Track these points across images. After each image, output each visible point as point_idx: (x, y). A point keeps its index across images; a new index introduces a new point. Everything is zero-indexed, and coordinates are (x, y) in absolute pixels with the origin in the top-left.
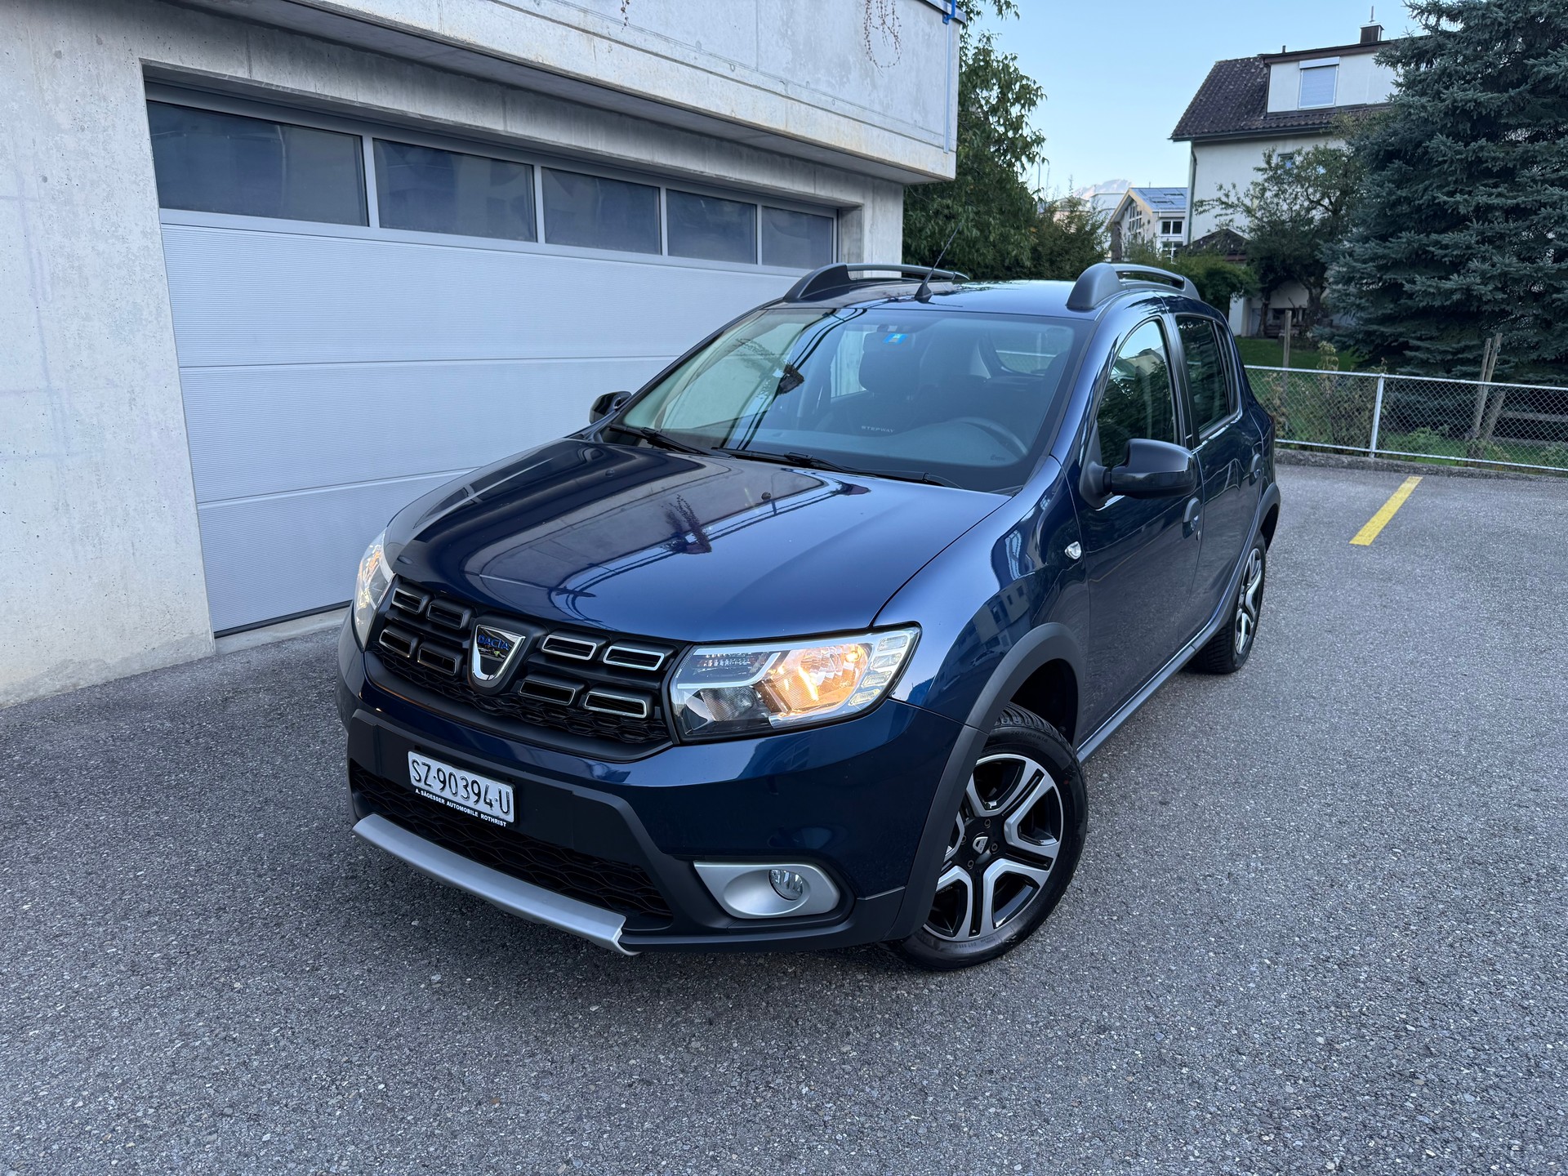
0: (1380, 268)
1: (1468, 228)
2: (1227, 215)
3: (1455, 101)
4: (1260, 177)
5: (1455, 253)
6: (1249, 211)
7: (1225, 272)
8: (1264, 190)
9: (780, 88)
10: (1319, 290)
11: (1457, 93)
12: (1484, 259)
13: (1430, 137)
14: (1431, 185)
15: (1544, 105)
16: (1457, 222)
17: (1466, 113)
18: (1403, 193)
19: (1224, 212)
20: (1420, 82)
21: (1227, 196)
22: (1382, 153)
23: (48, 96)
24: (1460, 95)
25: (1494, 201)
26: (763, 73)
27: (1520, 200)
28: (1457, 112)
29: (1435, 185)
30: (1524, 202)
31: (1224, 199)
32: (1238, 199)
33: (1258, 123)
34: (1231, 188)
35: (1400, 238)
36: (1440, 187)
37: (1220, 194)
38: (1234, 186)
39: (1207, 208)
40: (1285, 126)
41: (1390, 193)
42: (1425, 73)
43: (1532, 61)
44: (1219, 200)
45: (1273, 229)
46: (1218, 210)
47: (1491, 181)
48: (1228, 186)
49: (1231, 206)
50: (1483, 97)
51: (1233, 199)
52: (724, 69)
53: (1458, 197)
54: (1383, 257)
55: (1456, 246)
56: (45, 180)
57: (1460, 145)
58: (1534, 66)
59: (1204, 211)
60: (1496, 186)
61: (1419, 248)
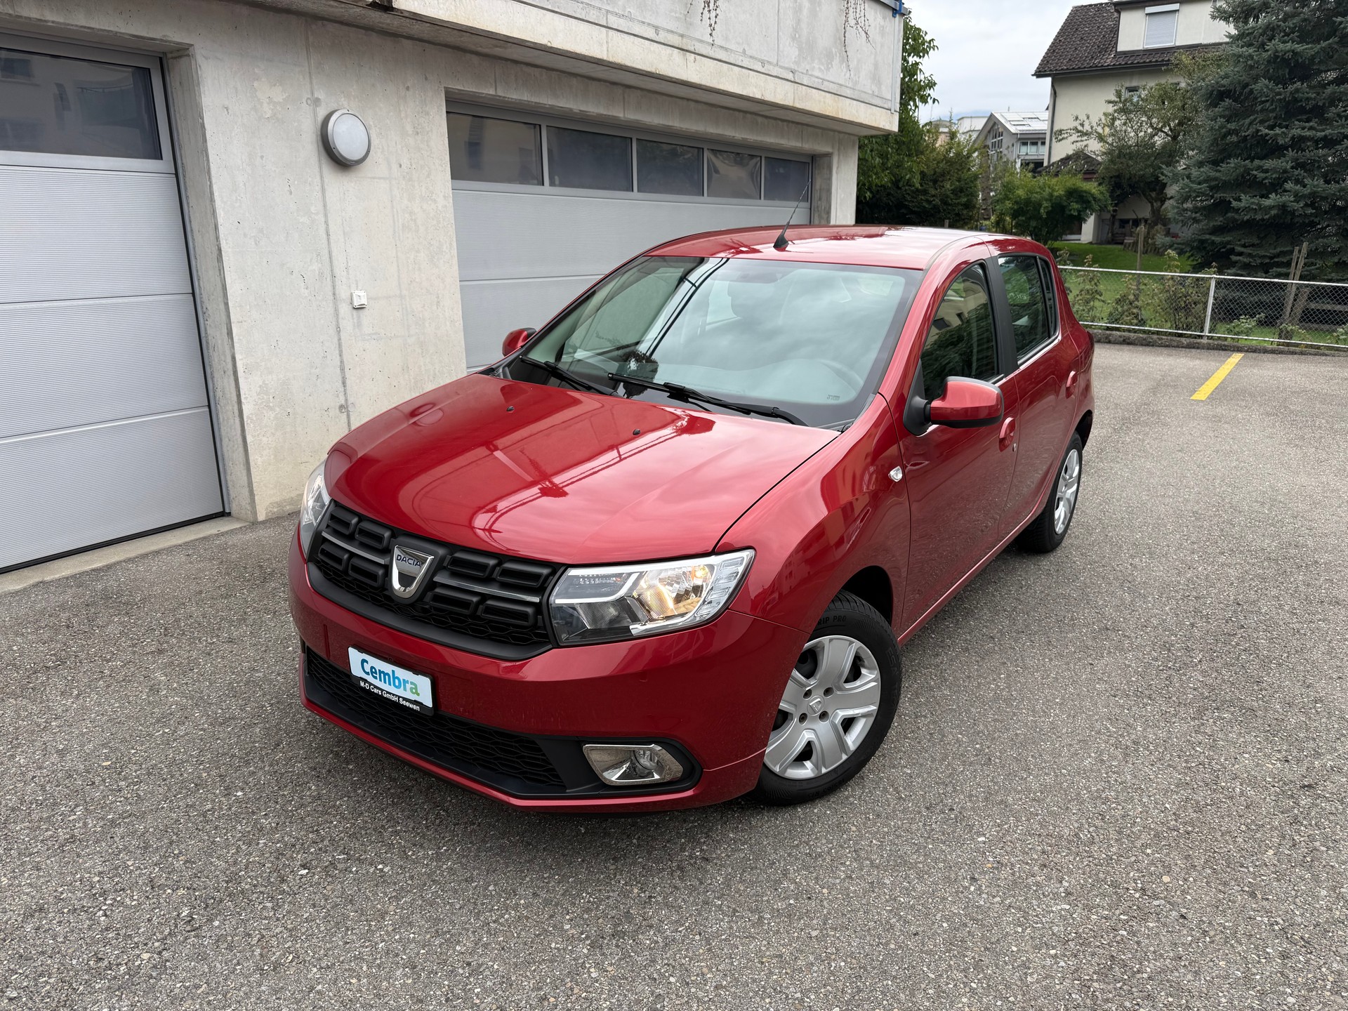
0: (1211, 188)
1: (1284, 156)
2: (1082, 141)
3: (1277, 51)
4: (1110, 109)
5: (1274, 176)
6: (1101, 138)
7: (1082, 191)
8: (1114, 119)
9: (790, 77)
10: (1159, 204)
11: (1278, 45)
12: (1297, 182)
13: (1256, 79)
14: (1255, 119)
16: (1276, 150)
17: (1285, 61)
18: (1232, 126)
19: (1080, 139)
20: (1249, 34)
21: (1082, 125)
22: (1215, 93)
23: (403, 115)
24: (1280, 46)
25: (1307, 133)
26: (781, 67)
27: (1327, 132)
28: (1278, 60)
29: (1258, 120)
30: (1330, 134)
31: (1080, 128)
32: (1092, 127)
33: (1109, 60)
34: (1085, 118)
35: (1229, 163)
36: (1262, 122)
37: (1077, 124)
38: (1088, 118)
39: (1066, 135)
40: (1132, 63)
41: (1221, 127)
42: (1253, 28)
43: (1339, 19)
44: (1076, 129)
45: (1120, 153)
46: (1074, 137)
47: (1304, 117)
48: (1082, 117)
49: (1086, 134)
50: (1299, 48)
51: (1087, 128)
52: (758, 67)
53: (1278, 131)
54: (1216, 179)
55: (1274, 170)
56: (401, 166)
57: (1279, 88)
58: (1341, 23)
59: (1063, 139)
60: (1308, 121)
61: (1244, 171)
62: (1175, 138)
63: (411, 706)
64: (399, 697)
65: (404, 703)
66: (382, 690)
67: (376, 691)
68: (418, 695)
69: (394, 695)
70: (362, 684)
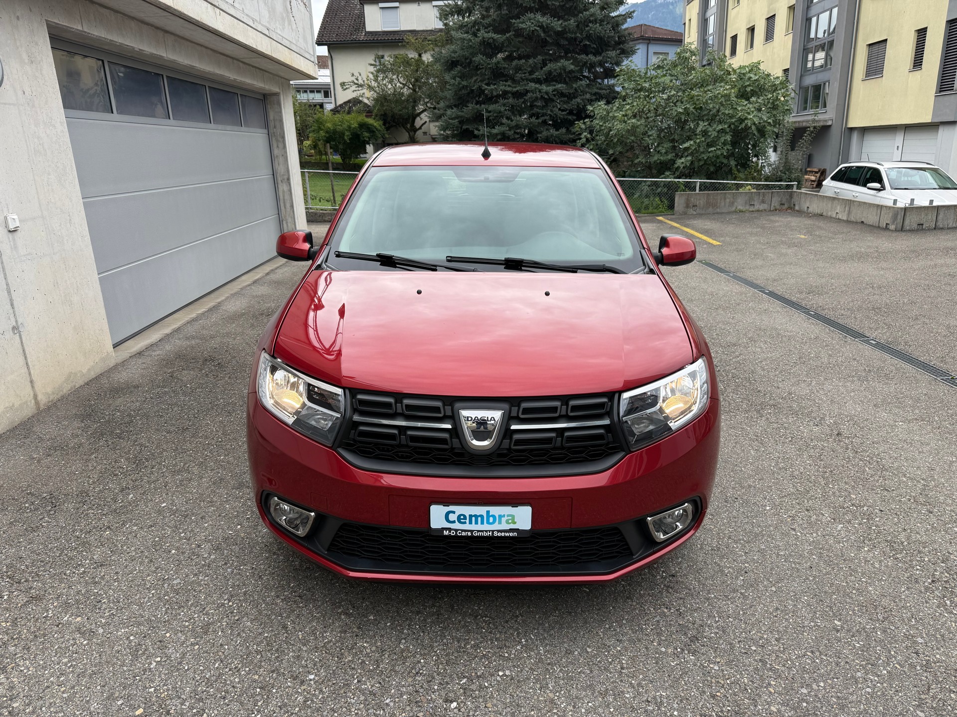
0: (460, 122)
1: (498, 102)
2: (359, 90)
3: (484, 38)
4: (372, 69)
5: (495, 115)
6: (370, 88)
7: (368, 124)
8: (377, 76)
10: (413, 133)
11: (482, 34)
12: (508, 118)
13: (474, 54)
14: (477, 79)
15: (519, 42)
16: (491, 99)
17: (489, 44)
18: (465, 83)
19: (357, 89)
20: (465, 26)
21: (357, 79)
22: (450, 62)
23: (18, 44)
24: (486, 35)
25: (509, 89)
26: (262, 25)
27: (518, 88)
28: (485, 43)
29: (479, 80)
30: (520, 90)
31: (356, 81)
32: (364, 81)
33: (362, 37)
34: (359, 75)
35: (468, 107)
36: (482, 81)
37: (353, 79)
38: (360, 75)
39: (348, 86)
40: (377, 40)
41: (459, 84)
42: (466, 22)
43: (514, 21)
44: (353, 82)
45: (382, 99)
46: (354, 88)
47: (504, 79)
48: (356, 74)
49: (361, 86)
50: (496, 36)
51: (360, 82)
53: (492, 87)
54: (461, 117)
55: (494, 111)
56: (24, 93)
57: (488, 61)
58: (515, 23)
59: (347, 88)
60: (506, 81)
61: (477, 112)
62: (414, 90)
63: (507, 534)
64: (493, 531)
65: (499, 534)
66: (472, 531)
67: (464, 534)
68: (515, 523)
69: (486, 531)
70: (446, 533)
